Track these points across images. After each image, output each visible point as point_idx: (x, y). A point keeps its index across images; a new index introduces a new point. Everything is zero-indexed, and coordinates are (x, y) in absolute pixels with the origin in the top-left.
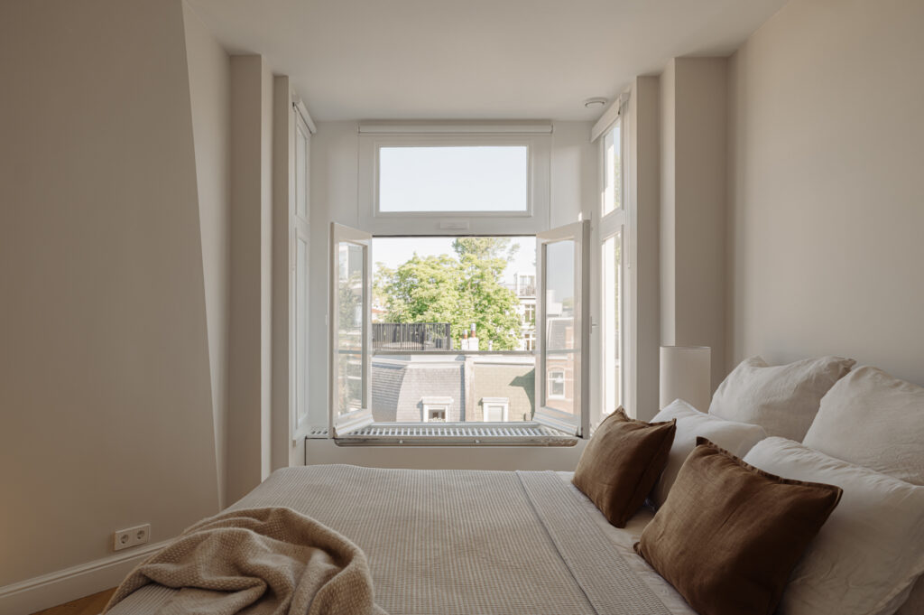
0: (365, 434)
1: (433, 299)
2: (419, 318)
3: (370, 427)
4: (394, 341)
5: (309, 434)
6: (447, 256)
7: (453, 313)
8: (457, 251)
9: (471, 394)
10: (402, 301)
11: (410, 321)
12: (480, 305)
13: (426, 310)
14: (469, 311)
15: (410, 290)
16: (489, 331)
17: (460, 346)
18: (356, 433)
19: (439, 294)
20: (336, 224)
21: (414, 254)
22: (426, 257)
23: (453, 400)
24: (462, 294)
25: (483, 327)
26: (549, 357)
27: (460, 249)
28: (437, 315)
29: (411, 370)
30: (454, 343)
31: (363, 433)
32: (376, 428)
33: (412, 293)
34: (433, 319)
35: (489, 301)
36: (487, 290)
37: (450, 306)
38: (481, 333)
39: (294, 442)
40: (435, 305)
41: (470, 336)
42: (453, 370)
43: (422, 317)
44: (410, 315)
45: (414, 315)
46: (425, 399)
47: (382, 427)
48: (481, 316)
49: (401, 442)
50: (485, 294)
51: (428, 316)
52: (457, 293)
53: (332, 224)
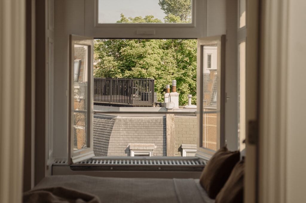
0: (89, 163)
1: (141, 57)
2: (127, 73)
3: (92, 159)
4: (105, 94)
5: (54, 163)
6: (152, 17)
7: (157, 69)
8: (164, 9)
9: (171, 141)
10: (112, 58)
11: (119, 76)
12: (183, 62)
13: (134, 67)
14: (172, 67)
15: (119, 49)
16: (190, 85)
17: (163, 99)
18: (83, 163)
19: (146, 52)
20: (73, 35)
21: (122, 16)
22: (133, 18)
23: (156, 147)
24: (166, 51)
25: (185, 81)
26: (205, 116)
27: (166, 7)
28: (144, 71)
29: (120, 120)
30: (157, 96)
31: (87, 162)
32: (96, 160)
33: (121, 51)
34: (140, 74)
35: (190, 58)
36: (189, 48)
37: (155, 63)
38: (183, 87)
39: (48, 166)
40: (141, 62)
41: (171, 90)
42: (156, 120)
43: (131, 72)
44: (119, 71)
45: (123, 71)
46: (132, 146)
47: (100, 160)
48: (183, 72)
49: (112, 168)
50: (187, 52)
51: (135, 71)
52: (161, 51)
53: (70, 36)
